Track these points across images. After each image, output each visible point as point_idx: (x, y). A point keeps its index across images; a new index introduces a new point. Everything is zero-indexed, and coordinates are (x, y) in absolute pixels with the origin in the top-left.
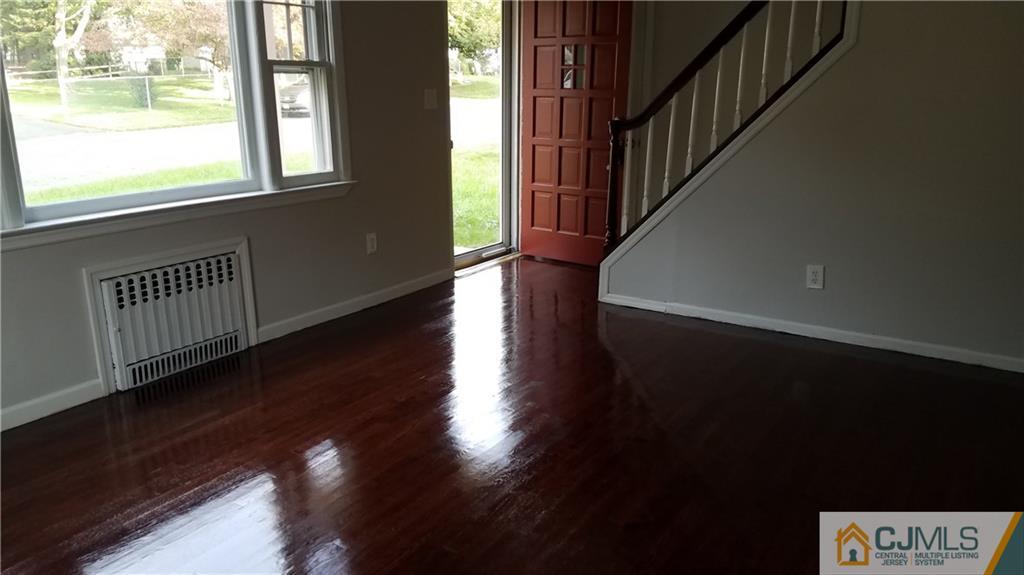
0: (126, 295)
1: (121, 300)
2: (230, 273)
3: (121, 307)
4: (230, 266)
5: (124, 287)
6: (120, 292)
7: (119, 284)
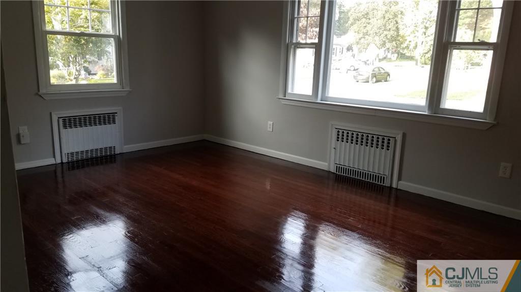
0: (340, 136)
1: (338, 138)
2: (388, 146)
3: (338, 140)
4: (389, 143)
5: (340, 134)
6: (338, 135)
7: (338, 132)
